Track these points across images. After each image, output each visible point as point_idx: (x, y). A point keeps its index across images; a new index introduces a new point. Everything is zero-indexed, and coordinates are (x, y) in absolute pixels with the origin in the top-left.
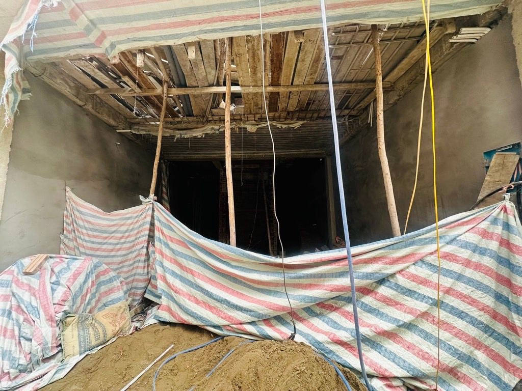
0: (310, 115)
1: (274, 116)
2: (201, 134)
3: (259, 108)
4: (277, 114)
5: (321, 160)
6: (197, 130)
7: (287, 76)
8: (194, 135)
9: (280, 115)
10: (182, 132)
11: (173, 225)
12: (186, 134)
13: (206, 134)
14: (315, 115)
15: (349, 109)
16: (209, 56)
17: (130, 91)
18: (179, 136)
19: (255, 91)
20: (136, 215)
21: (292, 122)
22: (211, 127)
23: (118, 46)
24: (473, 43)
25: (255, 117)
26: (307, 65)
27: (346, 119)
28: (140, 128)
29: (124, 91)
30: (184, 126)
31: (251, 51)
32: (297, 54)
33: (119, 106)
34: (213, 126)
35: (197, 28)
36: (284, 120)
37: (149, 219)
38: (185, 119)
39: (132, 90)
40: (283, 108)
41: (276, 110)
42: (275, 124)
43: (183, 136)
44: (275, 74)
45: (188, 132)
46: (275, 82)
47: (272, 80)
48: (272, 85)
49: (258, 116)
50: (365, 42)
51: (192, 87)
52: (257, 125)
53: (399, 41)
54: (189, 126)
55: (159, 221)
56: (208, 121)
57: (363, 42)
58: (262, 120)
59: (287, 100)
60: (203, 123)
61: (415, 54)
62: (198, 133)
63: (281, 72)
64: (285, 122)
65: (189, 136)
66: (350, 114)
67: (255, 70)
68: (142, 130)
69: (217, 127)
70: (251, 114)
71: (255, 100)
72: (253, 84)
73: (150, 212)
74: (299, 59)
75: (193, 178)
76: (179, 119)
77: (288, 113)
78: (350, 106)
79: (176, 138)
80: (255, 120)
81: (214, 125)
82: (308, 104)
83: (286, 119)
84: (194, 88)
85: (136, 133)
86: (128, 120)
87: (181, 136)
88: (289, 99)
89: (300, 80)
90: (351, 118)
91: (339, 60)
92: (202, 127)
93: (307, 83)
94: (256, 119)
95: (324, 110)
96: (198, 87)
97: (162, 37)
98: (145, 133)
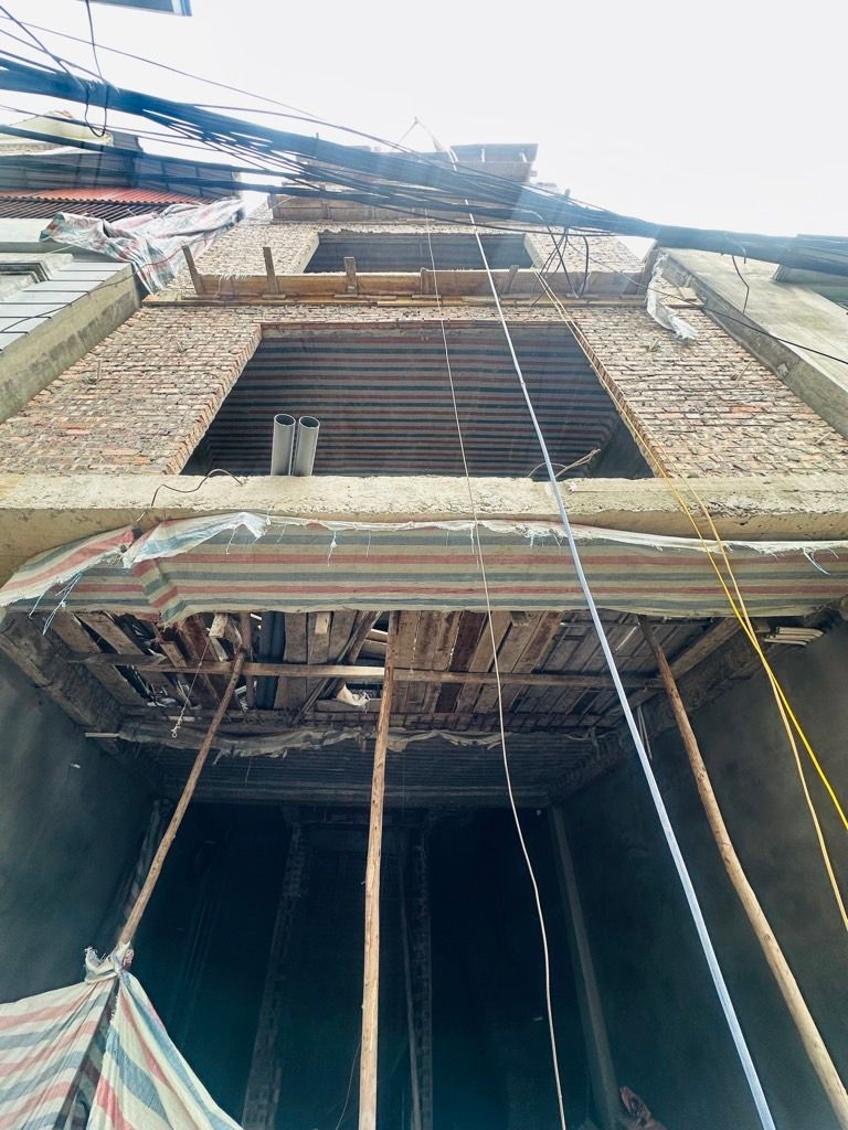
0: (520, 723)
1: (446, 720)
2: (279, 748)
3: (418, 704)
4: (452, 717)
5: (539, 812)
6: (273, 738)
7: (483, 658)
8: (264, 751)
9: (458, 719)
10: (236, 742)
11: (166, 1081)
12: (244, 747)
13: (292, 749)
14: (530, 723)
15: (595, 714)
16: (344, 619)
17: (161, 663)
18: (228, 751)
19: (417, 679)
20: (49, 1024)
21: (481, 733)
22: (305, 734)
23: (190, 606)
24: (802, 646)
25: (405, 721)
26: (522, 647)
27: (593, 734)
28: (143, 727)
29: (151, 662)
30: (244, 727)
31: (424, 622)
32: (505, 631)
33: (119, 682)
34: (311, 733)
35: (347, 596)
36: (464, 728)
37: (82, 1044)
38: (254, 714)
39: (168, 661)
40: (466, 707)
41: (452, 709)
42: (446, 737)
43: (236, 752)
44: (462, 654)
45: (252, 742)
46: (458, 666)
47: (453, 663)
48: (452, 670)
49: (413, 718)
50: (621, 621)
51: (294, 663)
52: (408, 736)
53: (673, 626)
54: (257, 729)
55: (120, 1057)
56: (303, 722)
57: (616, 622)
58: (420, 726)
59: (477, 694)
60: (291, 726)
61: (706, 645)
62: (273, 748)
63: (473, 652)
64: (466, 733)
65: (250, 754)
66: (598, 724)
67: (425, 647)
68: (146, 733)
69: (318, 736)
70: (398, 713)
71: (412, 690)
72: (416, 666)
73: (96, 1014)
74: (509, 637)
75: (213, 843)
76: (240, 715)
77: (476, 716)
78: (596, 709)
79: (219, 756)
80: (404, 726)
81: (313, 730)
82: (518, 702)
83: (469, 726)
84: (296, 666)
85: (128, 739)
86: (122, 708)
87: (232, 751)
88: (480, 692)
89: (507, 666)
90: (601, 731)
91: (577, 642)
92: (285, 733)
93: (518, 671)
94: (408, 723)
95: (547, 713)
96: (306, 663)
97: (279, 602)
98: (148, 739)
